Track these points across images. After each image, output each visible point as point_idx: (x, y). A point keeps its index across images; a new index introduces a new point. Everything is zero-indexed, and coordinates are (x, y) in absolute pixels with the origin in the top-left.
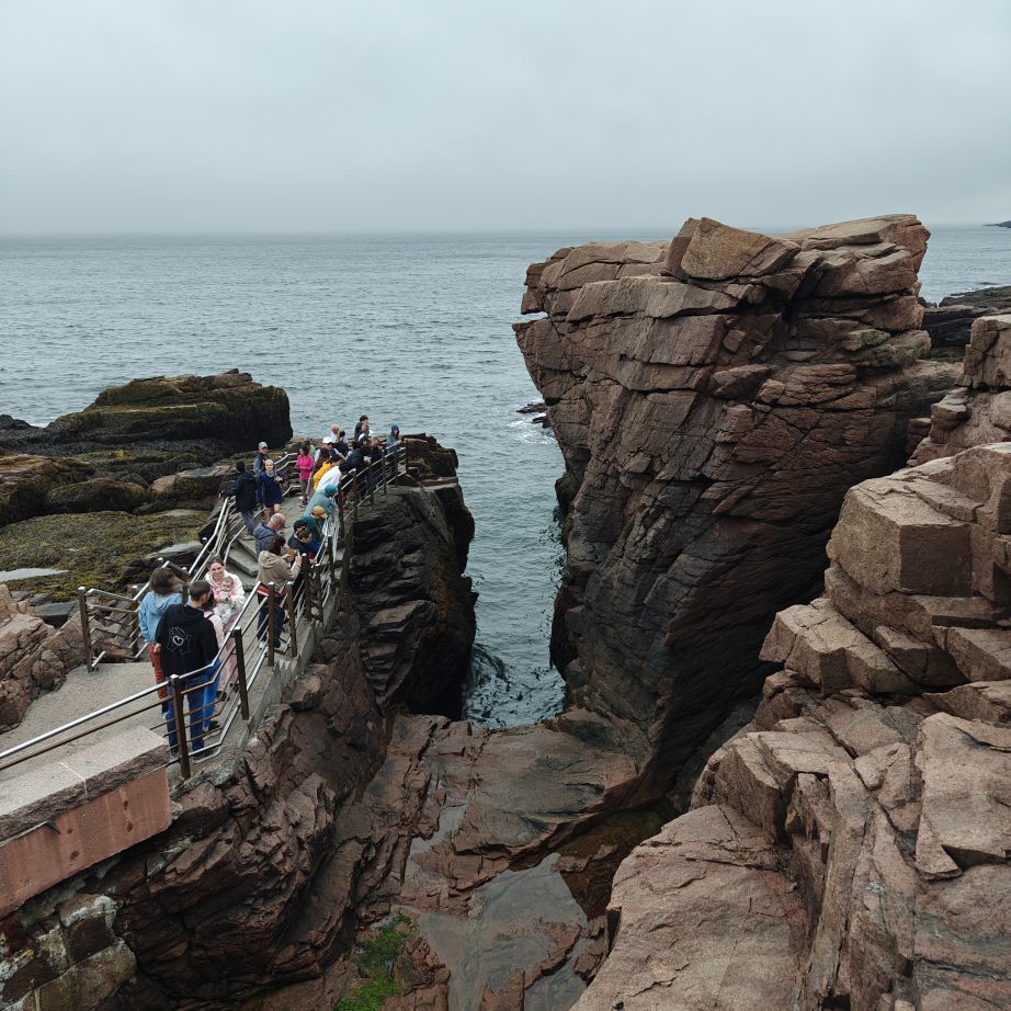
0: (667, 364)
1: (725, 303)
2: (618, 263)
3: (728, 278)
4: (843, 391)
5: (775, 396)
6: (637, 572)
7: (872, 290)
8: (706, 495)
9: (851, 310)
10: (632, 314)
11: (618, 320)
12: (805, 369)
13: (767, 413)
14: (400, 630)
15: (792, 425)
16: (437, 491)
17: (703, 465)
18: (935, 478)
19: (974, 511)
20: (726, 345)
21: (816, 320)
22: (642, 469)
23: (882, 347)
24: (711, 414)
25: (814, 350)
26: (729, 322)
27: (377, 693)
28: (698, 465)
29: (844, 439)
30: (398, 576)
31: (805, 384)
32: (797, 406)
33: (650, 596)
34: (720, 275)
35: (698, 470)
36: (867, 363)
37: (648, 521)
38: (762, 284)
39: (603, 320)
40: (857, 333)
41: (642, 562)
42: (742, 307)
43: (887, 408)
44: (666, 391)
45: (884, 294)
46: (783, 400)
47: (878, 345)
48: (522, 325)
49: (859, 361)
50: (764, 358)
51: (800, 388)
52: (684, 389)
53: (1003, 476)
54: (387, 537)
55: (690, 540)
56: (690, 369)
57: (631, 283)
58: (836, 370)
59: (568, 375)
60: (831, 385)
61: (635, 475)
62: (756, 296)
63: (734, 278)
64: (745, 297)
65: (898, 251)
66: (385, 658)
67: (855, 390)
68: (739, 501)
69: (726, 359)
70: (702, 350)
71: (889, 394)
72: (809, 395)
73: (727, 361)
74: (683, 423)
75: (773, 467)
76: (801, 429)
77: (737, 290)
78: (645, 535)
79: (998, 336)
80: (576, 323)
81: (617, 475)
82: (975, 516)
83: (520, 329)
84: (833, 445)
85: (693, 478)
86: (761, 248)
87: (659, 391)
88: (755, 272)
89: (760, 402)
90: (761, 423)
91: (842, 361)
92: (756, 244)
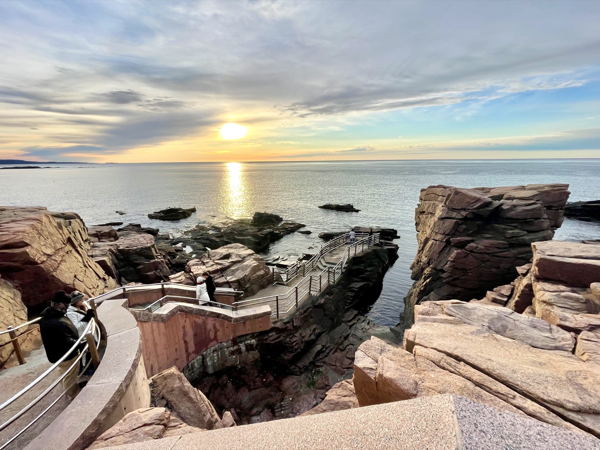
1: (460, 217)
2: (439, 195)
3: (462, 209)
4: (501, 251)
5: (472, 249)
7: (519, 217)
8: (443, 275)
9: (509, 223)
10: (433, 214)
11: (430, 215)
12: (487, 241)
13: (468, 254)
14: (356, 290)
15: (478, 259)
17: (444, 266)
20: (458, 229)
21: (496, 225)
23: (522, 237)
24: (449, 251)
25: (493, 235)
26: (460, 222)
27: (346, 305)
28: (442, 266)
29: (500, 267)
31: (485, 246)
32: (481, 253)
34: (459, 208)
36: (513, 242)
37: (425, 279)
38: (473, 212)
40: (511, 231)
42: (465, 219)
46: (474, 251)
49: (510, 241)
50: (472, 235)
51: (483, 247)
52: (442, 241)
56: (444, 236)
58: (500, 243)
60: (497, 248)
61: (425, 263)
62: (470, 216)
63: (464, 210)
64: (466, 216)
65: (537, 204)
66: (351, 297)
67: (507, 251)
68: (453, 280)
69: (458, 234)
70: (449, 230)
72: (486, 250)
74: (440, 252)
75: (468, 271)
76: (482, 261)
77: (464, 213)
78: (423, 283)
84: (495, 268)
85: (440, 269)
86: (474, 201)
87: (435, 240)
88: (471, 208)
89: (466, 250)
90: (466, 257)
91: (503, 240)
92: (473, 199)
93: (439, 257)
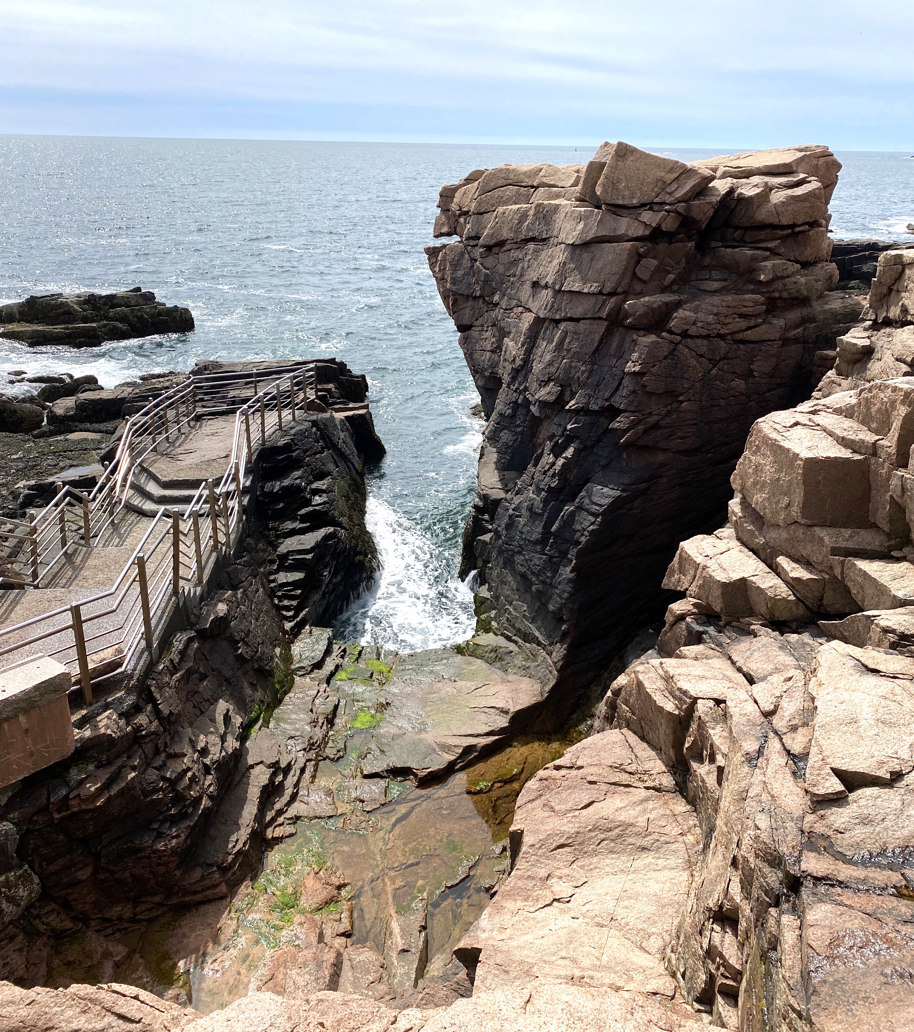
0: (579, 293)
1: (641, 232)
2: (532, 187)
3: (643, 205)
4: (752, 323)
5: (686, 327)
6: (546, 502)
7: (784, 222)
8: (615, 425)
9: (764, 241)
10: (545, 240)
11: (531, 246)
12: (716, 300)
13: (678, 344)
14: (309, 556)
15: (702, 356)
16: (347, 417)
17: (612, 395)
18: (838, 411)
19: (874, 444)
20: (638, 273)
21: (728, 250)
22: (552, 398)
23: (793, 279)
24: (621, 345)
25: (726, 280)
26: (642, 250)
27: (285, 619)
28: (607, 395)
29: (751, 371)
30: (308, 503)
31: (715, 315)
32: (707, 337)
33: (556, 525)
34: (635, 201)
35: (607, 400)
36: (777, 295)
37: (557, 451)
38: (676, 212)
39: (515, 246)
40: (768, 264)
41: (550, 490)
42: (657, 236)
43: (796, 340)
44: (577, 320)
45: (794, 226)
46: (693, 331)
47: (788, 277)
48: (434, 248)
49: (769, 292)
50: (675, 287)
51: (711, 318)
52: (594, 319)
53: (903, 411)
54: (296, 464)
55: (598, 470)
56: (602, 298)
57: (544, 208)
58: (746, 301)
59: (481, 301)
60: (741, 316)
61: (543, 404)
62: (670, 225)
63: (649, 206)
64: (659, 226)
65: (810, 182)
66: (295, 584)
67: (764, 322)
68: (646, 432)
69: (638, 287)
70: (615, 278)
71: (797, 326)
72: (719, 327)
73: (639, 291)
74: (594, 353)
75: (681, 398)
76: (710, 360)
77: (652, 218)
78: (553, 464)
79: (903, 271)
80: (489, 248)
81: (527, 403)
82: (874, 449)
83: (432, 252)
84: (740, 377)
85: (602, 408)
86: (676, 175)
87: (571, 319)
88: (669, 199)
89: (671, 332)
90: (672, 353)
91: (753, 292)
92: (671, 170)
93: (591, 372)
